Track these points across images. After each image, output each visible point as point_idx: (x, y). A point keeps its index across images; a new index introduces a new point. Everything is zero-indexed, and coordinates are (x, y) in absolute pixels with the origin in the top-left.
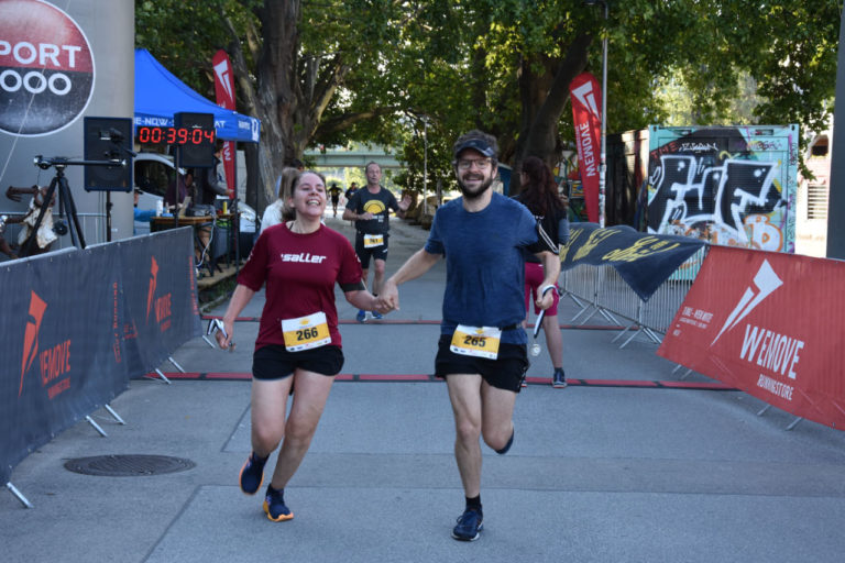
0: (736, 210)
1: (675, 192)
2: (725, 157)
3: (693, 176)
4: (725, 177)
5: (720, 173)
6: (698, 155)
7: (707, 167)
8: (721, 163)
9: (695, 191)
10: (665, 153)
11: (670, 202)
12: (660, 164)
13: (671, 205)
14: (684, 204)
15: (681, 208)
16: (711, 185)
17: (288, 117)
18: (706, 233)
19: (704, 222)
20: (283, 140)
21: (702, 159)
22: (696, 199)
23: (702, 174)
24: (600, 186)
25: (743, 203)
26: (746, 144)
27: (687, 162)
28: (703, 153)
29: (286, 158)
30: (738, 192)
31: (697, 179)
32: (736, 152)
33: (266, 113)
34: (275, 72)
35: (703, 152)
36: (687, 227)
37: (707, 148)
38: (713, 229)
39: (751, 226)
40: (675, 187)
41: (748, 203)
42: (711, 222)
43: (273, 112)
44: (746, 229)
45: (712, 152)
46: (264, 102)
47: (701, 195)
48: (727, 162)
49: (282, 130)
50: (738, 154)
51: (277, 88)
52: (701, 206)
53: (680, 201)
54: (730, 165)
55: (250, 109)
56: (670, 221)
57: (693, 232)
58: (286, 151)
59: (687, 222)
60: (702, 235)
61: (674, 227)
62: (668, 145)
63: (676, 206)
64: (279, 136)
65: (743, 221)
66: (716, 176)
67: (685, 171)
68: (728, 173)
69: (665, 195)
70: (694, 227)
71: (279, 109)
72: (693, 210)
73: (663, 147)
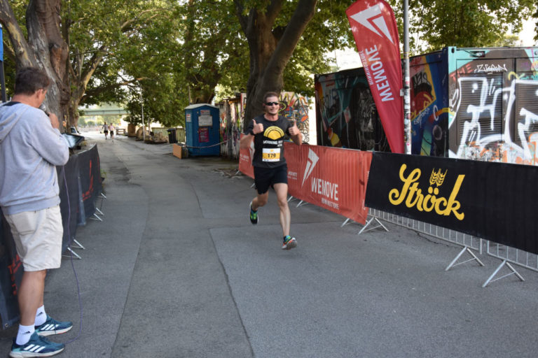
0: (522, 128)
1: (471, 114)
2: (513, 77)
3: (485, 98)
4: (512, 97)
5: (509, 93)
6: (489, 76)
7: (497, 88)
8: (509, 84)
9: (487, 112)
10: (462, 75)
11: (466, 123)
12: (457, 87)
13: (467, 127)
14: (479, 125)
15: (476, 129)
16: (501, 106)
17: (60, 63)
18: (497, 153)
19: (496, 142)
20: (57, 83)
21: (493, 80)
22: (489, 120)
23: (493, 95)
24: (405, 111)
25: (528, 123)
26: (531, 64)
27: (480, 83)
28: (495, 74)
29: (62, 99)
30: (523, 112)
31: (489, 101)
32: (522, 72)
33: (39, 59)
34: (44, 20)
35: (495, 72)
36: (482, 148)
37: (498, 69)
38: (503, 148)
39: (534, 143)
40: (471, 109)
41: (532, 121)
42: (501, 142)
43: (45, 56)
44: (530, 146)
45: (502, 73)
46: (35, 48)
47: (492, 116)
48: (514, 82)
49: (57, 75)
50: (523, 75)
51: (48, 36)
52: (492, 127)
53: (475, 123)
54: (517, 85)
55: (21, 54)
56: (467, 143)
57: (487, 152)
58: (61, 93)
59: (481, 142)
60: (494, 155)
61: (470, 149)
62: (464, 66)
63: (472, 128)
64: (54, 80)
65: (527, 139)
66: (505, 97)
67: (479, 92)
68: (515, 93)
69: (463, 118)
70: (487, 147)
71: (51, 54)
72: (486, 132)
73: (460, 69)
